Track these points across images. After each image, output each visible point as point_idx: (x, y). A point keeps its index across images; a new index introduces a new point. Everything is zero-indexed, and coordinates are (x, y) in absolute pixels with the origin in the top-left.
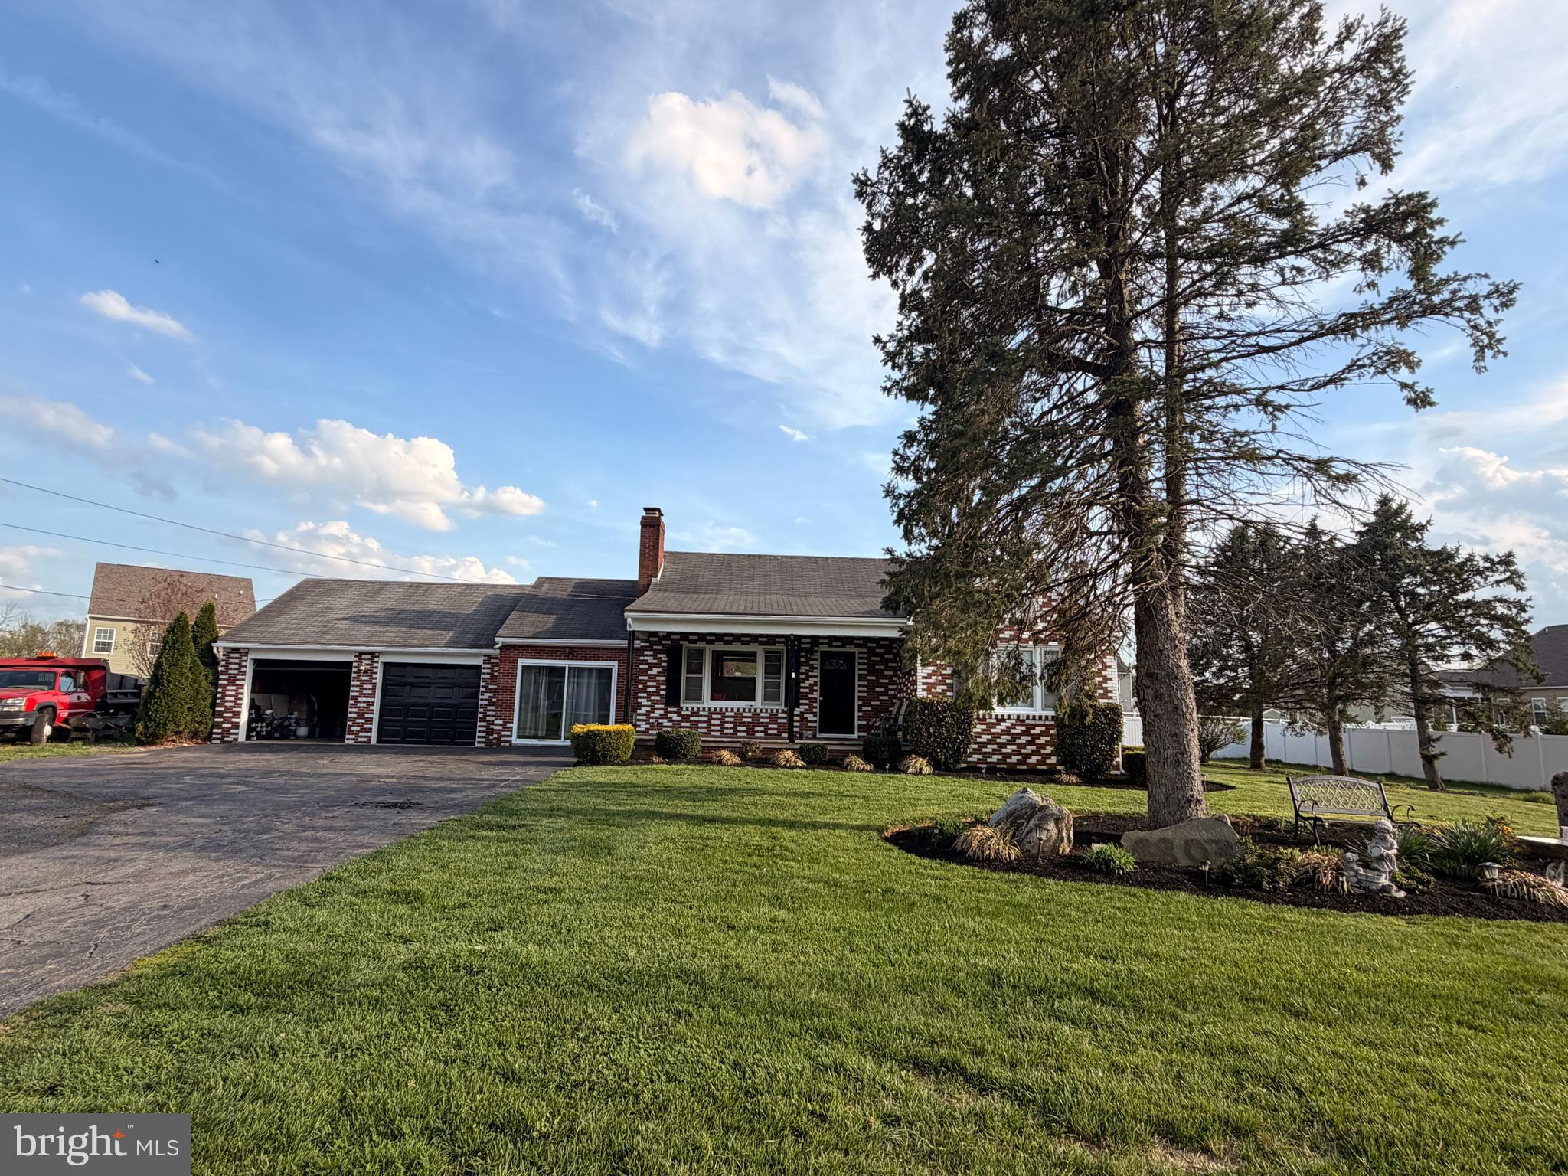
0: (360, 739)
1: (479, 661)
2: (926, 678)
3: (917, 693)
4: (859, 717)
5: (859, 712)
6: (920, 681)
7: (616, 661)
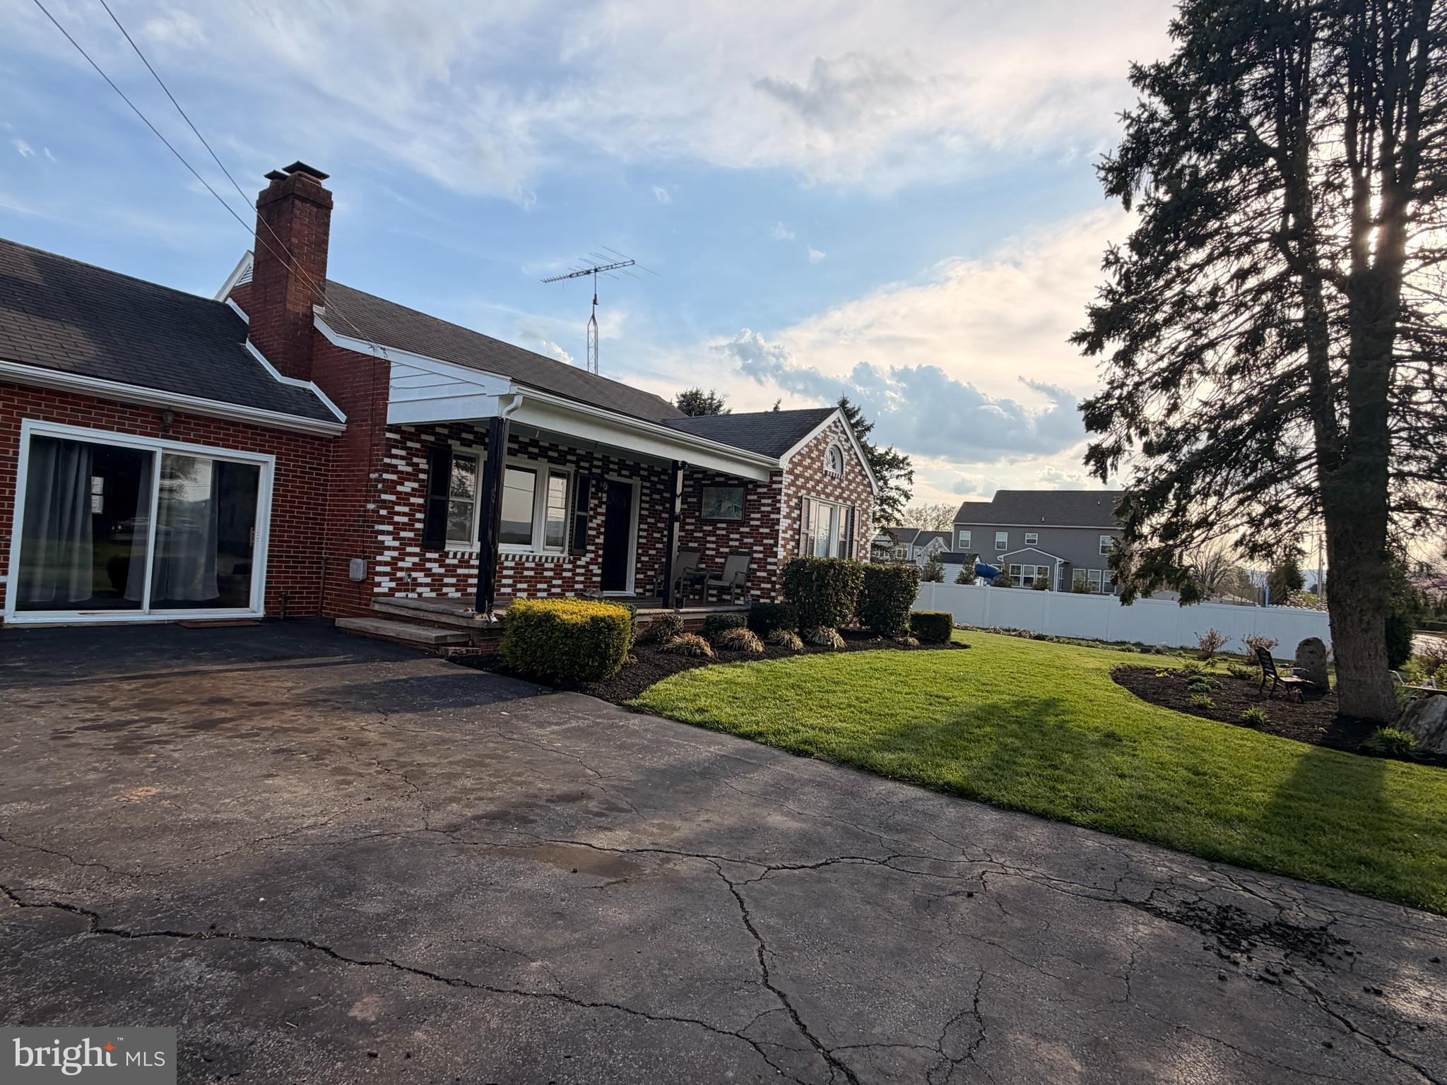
2: (784, 532)
3: (775, 549)
4: (637, 568)
5: (637, 562)
6: (781, 535)
7: (272, 453)
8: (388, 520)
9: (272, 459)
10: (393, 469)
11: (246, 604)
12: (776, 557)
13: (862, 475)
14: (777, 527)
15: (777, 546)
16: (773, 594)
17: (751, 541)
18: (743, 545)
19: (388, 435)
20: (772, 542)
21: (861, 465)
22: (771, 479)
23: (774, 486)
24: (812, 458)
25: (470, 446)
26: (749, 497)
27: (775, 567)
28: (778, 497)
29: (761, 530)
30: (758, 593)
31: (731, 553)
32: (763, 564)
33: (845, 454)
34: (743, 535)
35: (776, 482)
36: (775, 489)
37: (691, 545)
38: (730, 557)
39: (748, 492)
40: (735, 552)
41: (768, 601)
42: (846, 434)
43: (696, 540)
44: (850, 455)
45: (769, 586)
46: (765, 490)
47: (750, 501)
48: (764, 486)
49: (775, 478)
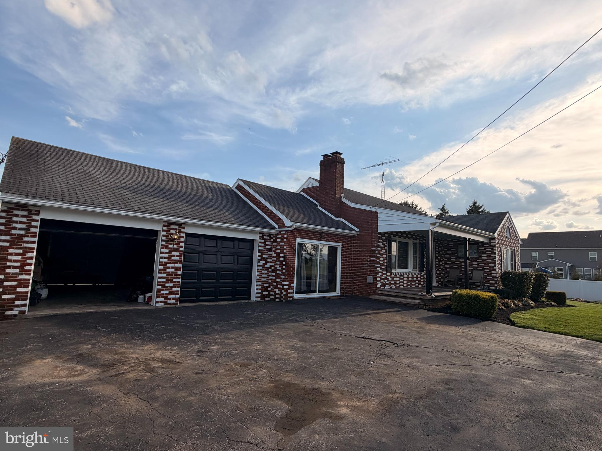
0: (169, 302)
1: (256, 237)
2: (498, 261)
3: (495, 268)
4: (436, 276)
5: (436, 273)
6: (497, 262)
7: (340, 243)
8: (379, 263)
9: (340, 244)
10: (379, 246)
11: (335, 291)
12: (496, 271)
13: (516, 236)
14: (495, 260)
15: (496, 267)
16: (496, 285)
17: (483, 265)
18: (479, 266)
19: (378, 235)
20: (493, 265)
21: (516, 233)
22: (490, 241)
23: (492, 244)
24: (502, 232)
25: (395, 237)
26: (480, 248)
27: (495, 275)
28: (494, 248)
29: (487, 261)
30: (489, 285)
31: (474, 269)
32: (490, 274)
33: (510, 229)
34: (479, 263)
35: (492, 242)
36: (493, 245)
37: (454, 266)
38: (474, 271)
39: (479, 246)
40: (475, 269)
41: (494, 288)
42: (510, 221)
43: (456, 264)
44: (512, 229)
45: (494, 282)
46: (488, 245)
47: (481, 249)
48: (487, 244)
49: (492, 241)
